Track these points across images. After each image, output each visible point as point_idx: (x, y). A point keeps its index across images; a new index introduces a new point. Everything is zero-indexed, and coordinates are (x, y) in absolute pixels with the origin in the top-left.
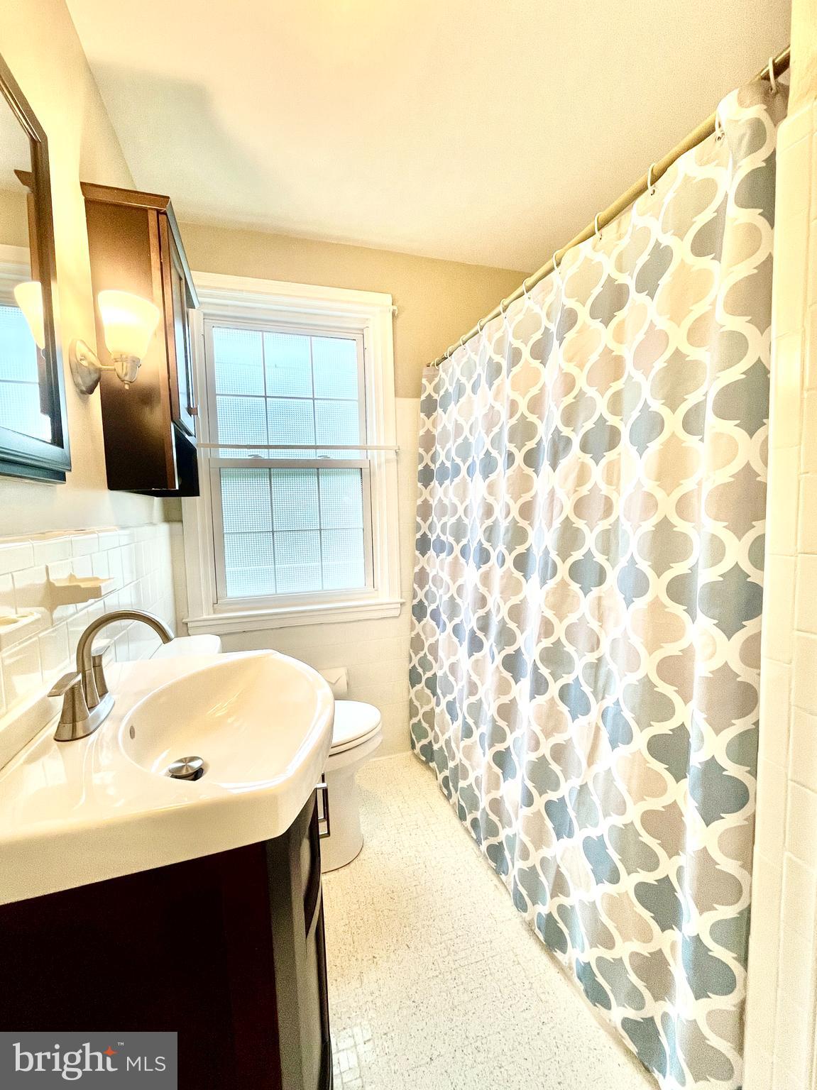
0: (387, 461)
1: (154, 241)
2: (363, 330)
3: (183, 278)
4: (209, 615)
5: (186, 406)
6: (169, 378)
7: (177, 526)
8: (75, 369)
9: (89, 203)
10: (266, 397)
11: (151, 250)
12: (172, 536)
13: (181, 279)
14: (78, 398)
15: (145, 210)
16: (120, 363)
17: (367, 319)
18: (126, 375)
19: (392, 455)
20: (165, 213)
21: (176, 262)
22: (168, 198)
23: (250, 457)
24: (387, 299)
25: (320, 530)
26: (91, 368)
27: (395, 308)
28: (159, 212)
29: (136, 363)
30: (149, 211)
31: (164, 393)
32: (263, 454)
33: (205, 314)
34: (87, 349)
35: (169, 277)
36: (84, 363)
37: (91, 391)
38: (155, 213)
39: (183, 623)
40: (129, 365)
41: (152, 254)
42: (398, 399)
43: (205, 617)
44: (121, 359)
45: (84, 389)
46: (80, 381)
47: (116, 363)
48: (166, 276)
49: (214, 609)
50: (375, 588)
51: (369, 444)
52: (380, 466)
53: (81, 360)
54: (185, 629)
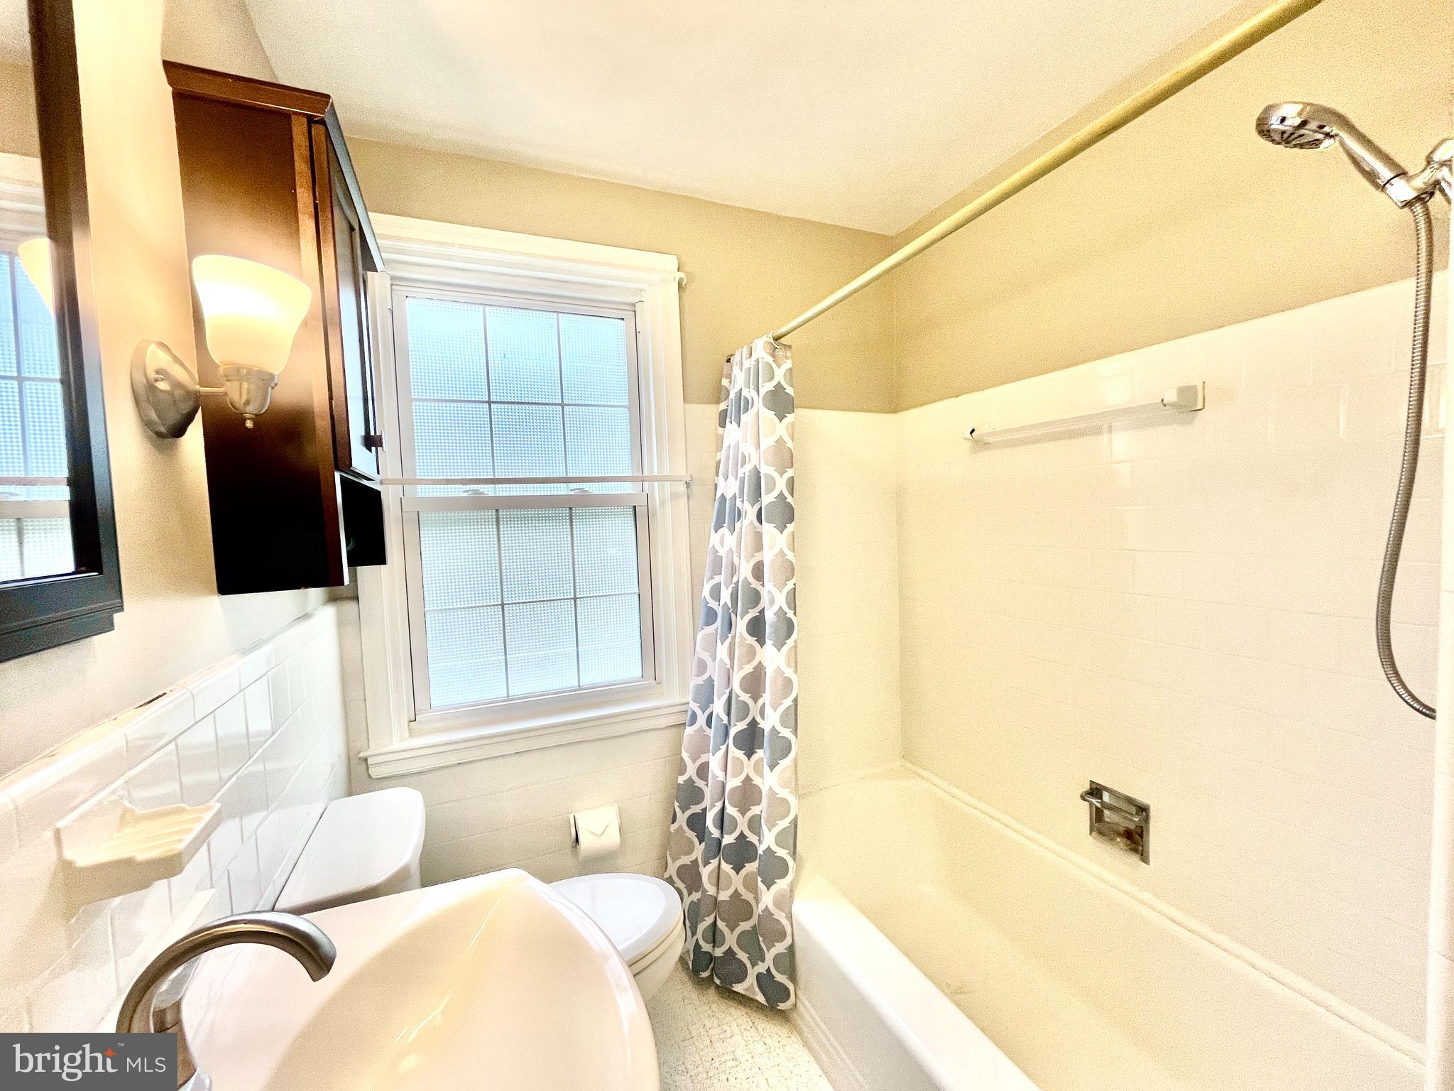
0: (674, 496)
1: (301, 166)
2: (634, 305)
3: (357, 228)
4: (402, 740)
5: (363, 434)
6: (331, 398)
7: (350, 607)
8: (145, 396)
9: (180, 98)
10: (490, 403)
11: (298, 183)
12: (341, 623)
13: (352, 229)
14: (149, 445)
15: (287, 116)
16: (235, 384)
17: (641, 290)
18: (248, 403)
19: (682, 488)
20: (322, 122)
21: (343, 201)
22: (328, 97)
23: (466, 494)
24: (672, 262)
25: (575, 599)
26: (178, 393)
27: (682, 275)
28: (310, 120)
29: (267, 381)
30: (294, 118)
31: (323, 424)
32: (488, 490)
33: (392, 278)
34: (170, 359)
35: (330, 229)
36: (163, 386)
37: (179, 430)
38: (305, 120)
39: (360, 759)
40: (253, 386)
41: (298, 190)
42: (688, 406)
43: (397, 746)
44: (237, 373)
45: (163, 429)
46: (154, 416)
47: (228, 383)
48: (325, 228)
49: (410, 729)
50: (658, 681)
51: (646, 473)
52: (663, 503)
53: (156, 380)
54: (364, 766)
